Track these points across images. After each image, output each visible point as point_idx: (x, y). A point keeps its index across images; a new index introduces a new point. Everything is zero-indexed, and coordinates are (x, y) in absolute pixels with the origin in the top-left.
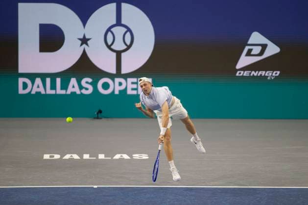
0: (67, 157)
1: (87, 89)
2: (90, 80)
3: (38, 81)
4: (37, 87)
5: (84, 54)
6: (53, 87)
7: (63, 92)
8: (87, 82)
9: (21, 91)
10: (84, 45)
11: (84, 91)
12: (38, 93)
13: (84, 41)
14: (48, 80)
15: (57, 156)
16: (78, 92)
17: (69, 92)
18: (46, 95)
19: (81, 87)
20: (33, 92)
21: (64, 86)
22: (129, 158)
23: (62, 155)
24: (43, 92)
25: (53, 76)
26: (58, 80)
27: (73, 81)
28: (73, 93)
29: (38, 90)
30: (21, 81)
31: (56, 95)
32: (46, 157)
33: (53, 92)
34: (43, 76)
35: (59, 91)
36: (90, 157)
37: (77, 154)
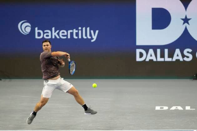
0: (173, 108)
1: (188, 57)
2: (190, 50)
3: (151, 51)
4: (150, 56)
5: (186, 31)
6: (162, 56)
7: (170, 60)
8: (188, 52)
9: (138, 59)
10: (186, 24)
11: (186, 59)
12: (151, 61)
15: (166, 108)
16: (181, 60)
17: (174, 60)
18: (157, 62)
19: (183, 56)
20: (147, 60)
21: (171, 55)
23: (170, 107)
24: (155, 60)
25: (162, 48)
29: (151, 58)
30: (138, 51)
31: (164, 62)
32: (158, 108)
33: (162, 60)
34: (155, 48)
35: (167, 59)
36: (190, 108)
37: (181, 106)
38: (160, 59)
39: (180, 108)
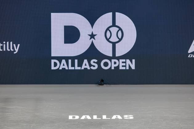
0: (83, 117)
1: (94, 66)
2: (96, 61)
3: (64, 61)
5: (92, 44)
6: (73, 65)
8: (94, 62)
9: (53, 68)
10: (92, 39)
11: (92, 68)
12: (64, 69)
13: (92, 36)
14: (70, 61)
15: (77, 117)
16: (89, 68)
17: (83, 68)
18: (69, 70)
19: (90, 65)
20: (61, 68)
21: (80, 65)
22: (121, 118)
23: (80, 117)
25: (73, 58)
26: (76, 61)
27: (86, 61)
28: (86, 69)
29: (64, 67)
30: (53, 61)
31: (75, 70)
32: (71, 117)
33: (73, 68)
34: (67, 59)
35: (77, 68)
36: (97, 118)
37: (89, 116)
38: (71, 68)
39: (89, 117)
